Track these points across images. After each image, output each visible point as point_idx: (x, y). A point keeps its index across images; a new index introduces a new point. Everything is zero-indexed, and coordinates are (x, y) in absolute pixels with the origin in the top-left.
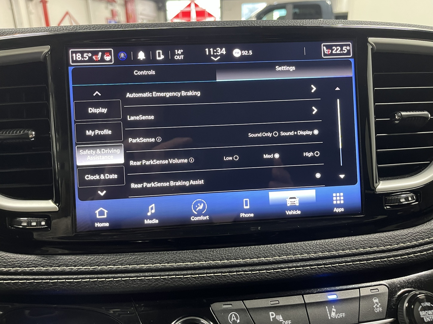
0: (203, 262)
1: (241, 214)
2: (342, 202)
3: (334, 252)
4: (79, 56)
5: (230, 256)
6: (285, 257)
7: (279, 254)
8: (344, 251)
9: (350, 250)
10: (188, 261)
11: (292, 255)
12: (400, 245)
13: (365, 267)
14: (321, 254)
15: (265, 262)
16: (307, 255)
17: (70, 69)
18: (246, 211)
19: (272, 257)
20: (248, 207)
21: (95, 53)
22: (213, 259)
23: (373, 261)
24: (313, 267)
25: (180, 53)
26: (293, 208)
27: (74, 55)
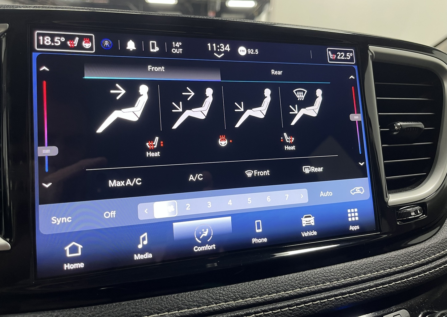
0: (213, 305)
1: (253, 239)
2: (357, 218)
3: (356, 277)
4: (47, 41)
5: (245, 293)
6: (307, 288)
7: (300, 285)
8: (366, 275)
9: (371, 273)
10: (195, 306)
11: (314, 285)
12: (416, 263)
13: (388, 291)
14: (344, 280)
15: (286, 297)
16: (329, 283)
17: (35, 56)
18: (259, 236)
19: (293, 290)
20: (260, 230)
21: (70, 38)
22: (225, 299)
23: (394, 283)
24: (338, 298)
25: (178, 46)
26: (309, 228)
27: (41, 38)
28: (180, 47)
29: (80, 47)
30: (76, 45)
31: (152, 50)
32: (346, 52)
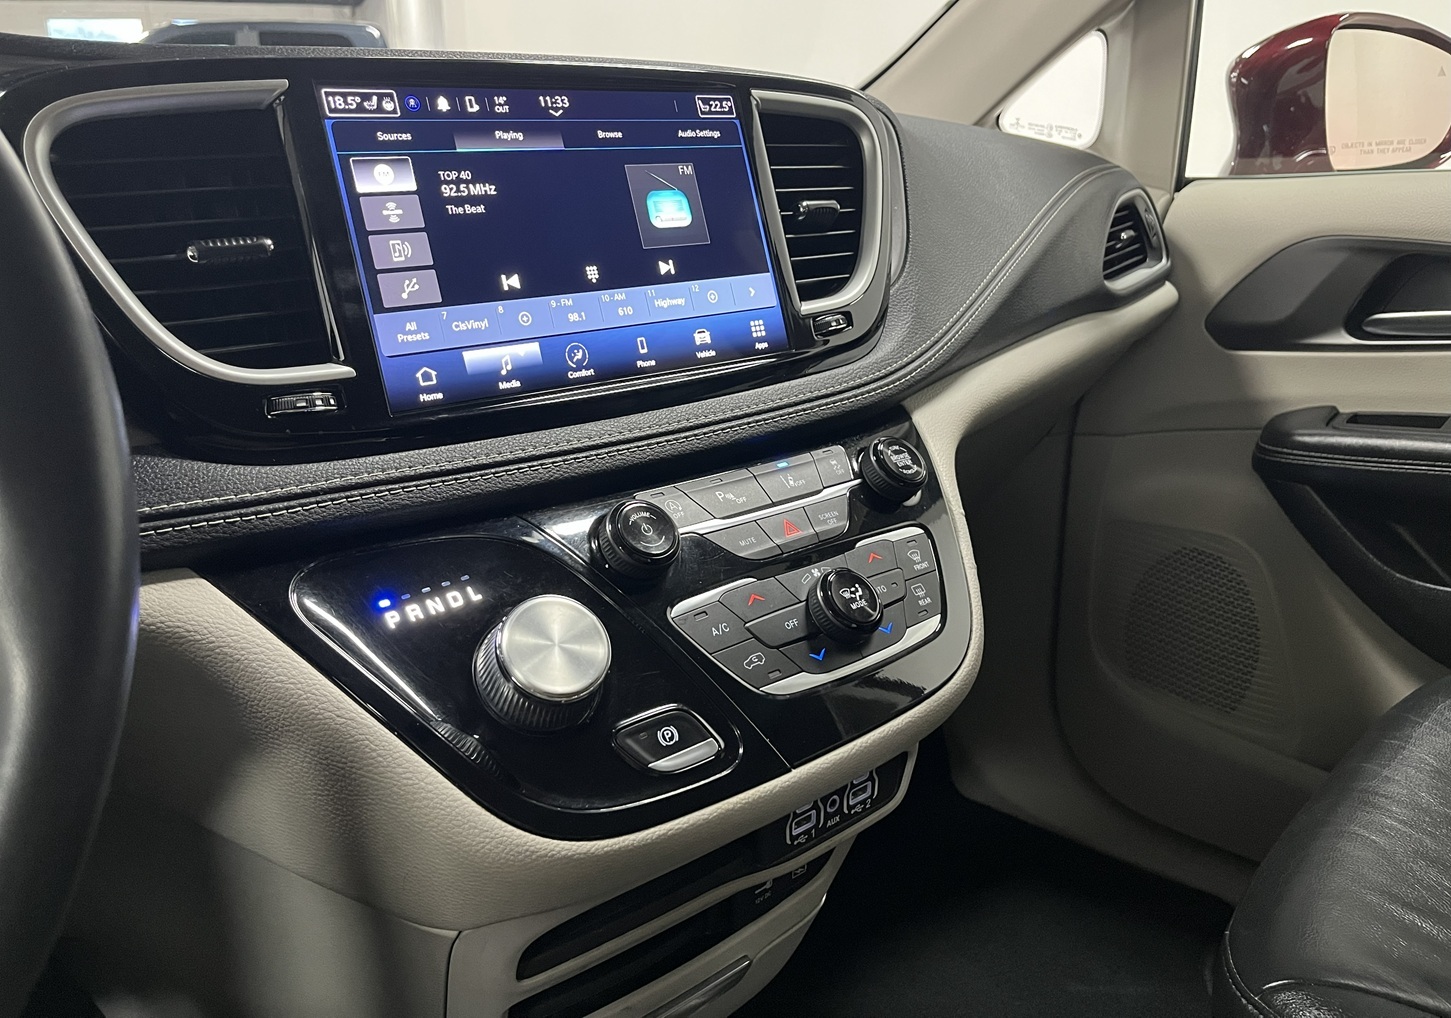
1: (638, 361)
2: (764, 333)
4: (339, 102)
8: (783, 401)
17: (328, 124)
18: (644, 358)
20: (645, 351)
21: (366, 97)
25: (502, 102)
26: (704, 347)
27: (330, 98)
28: (506, 103)
29: (380, 109)
30: (375, 107)
31: (470, 110)
32: (721, 100)
